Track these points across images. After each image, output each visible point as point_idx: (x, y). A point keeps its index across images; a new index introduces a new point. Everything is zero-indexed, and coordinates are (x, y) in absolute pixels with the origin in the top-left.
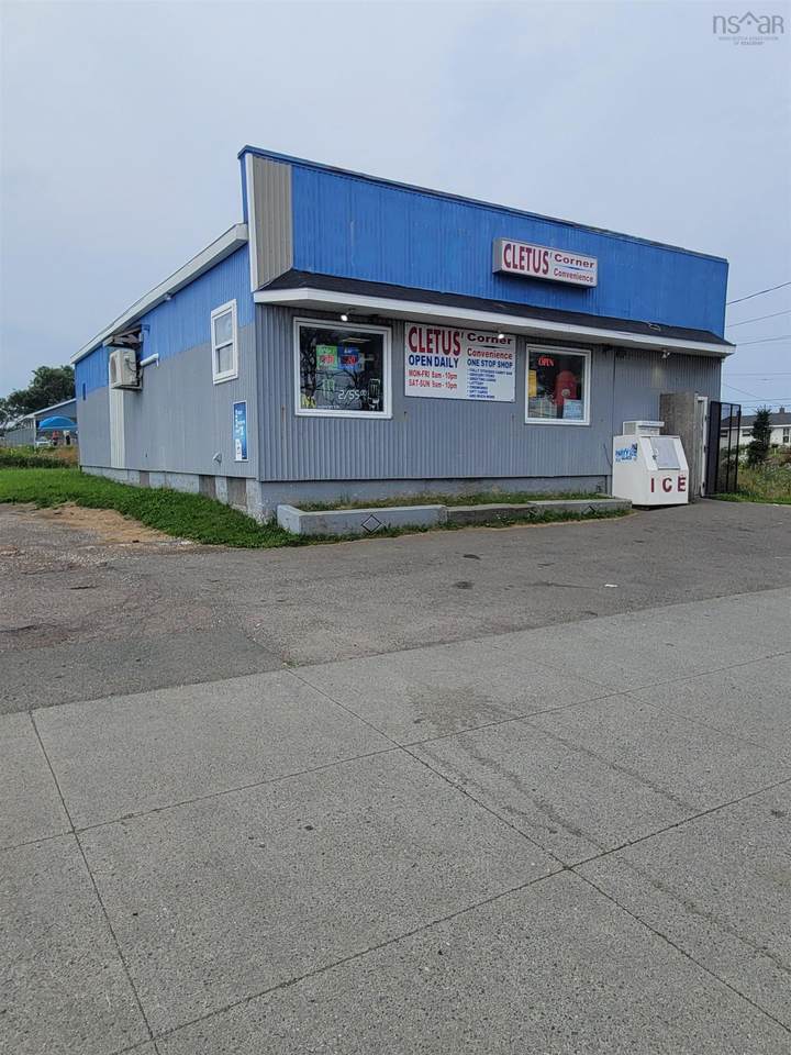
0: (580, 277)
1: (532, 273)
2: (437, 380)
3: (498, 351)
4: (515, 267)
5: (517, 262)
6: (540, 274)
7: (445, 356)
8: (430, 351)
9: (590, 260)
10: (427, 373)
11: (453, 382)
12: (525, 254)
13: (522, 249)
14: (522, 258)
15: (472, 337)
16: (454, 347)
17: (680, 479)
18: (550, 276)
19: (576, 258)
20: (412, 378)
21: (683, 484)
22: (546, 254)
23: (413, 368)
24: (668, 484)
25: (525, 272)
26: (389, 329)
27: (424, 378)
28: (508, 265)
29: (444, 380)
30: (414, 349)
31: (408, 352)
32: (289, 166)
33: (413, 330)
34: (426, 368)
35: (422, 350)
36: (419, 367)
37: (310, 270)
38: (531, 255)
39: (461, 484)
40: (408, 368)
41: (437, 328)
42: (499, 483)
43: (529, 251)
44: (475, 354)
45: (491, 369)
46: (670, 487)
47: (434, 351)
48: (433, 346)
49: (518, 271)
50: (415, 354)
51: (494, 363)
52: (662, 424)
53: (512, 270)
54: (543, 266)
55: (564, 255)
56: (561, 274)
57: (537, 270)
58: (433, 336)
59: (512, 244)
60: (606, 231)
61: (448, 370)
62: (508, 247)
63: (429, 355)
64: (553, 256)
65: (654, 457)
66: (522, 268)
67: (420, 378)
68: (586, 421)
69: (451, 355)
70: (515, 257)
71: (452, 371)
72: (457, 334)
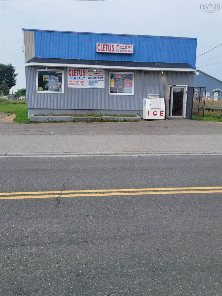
0: (127, 51)
1: (108, 51)
2: (78, 83)
3: (98, 74)
4: (102, 50)
5: (102, 49)
6: (111, 52)
7: (80, 77)
8: (75, 75)
9: (131, 46)
10: (74, 81)
11: (83, 83)
12: (105, 46)
13: (104, 45)
14: (104, 48)
15: (89, 71)
16: (83, 74)
17: (160, 112)
18: (115, 52)
19: (125, 45)
20: (70, 83)
21: (163, 113)
22: (113, 45)
23: (70, 80)
24: (155, 113)
25: (105, 52)
26: (63, 70)
27: (74, 83)
28: (99, 50)
29: (80, 83)
30: (70, 75)
31: (68, 76)
32: (33, 32)
33: (70, 70)
34: (74, 80)
35: (73, 75)
36: (72, 80)
37: (40, 57)
38: (108, 47)
39: (87, 111)
40: (68, 80)
41: (77, 69)
42: (100, 111)
43: (107, 45)
44: (90, 75)
45: (96, 79)
46: (156, 114)
47: (77, 75)
48: (76, 74)
49: (103, 51)
50: (70, 77)
51: (97, 78)
52: (159, 95)
53: (100, 51)
54: (112, 49)
55: (120, 45)
56: (119, 51)
57: (110, 51)
58: (76, 71)
59: (100, 44)
60: (140, 35)
61: (81, 80)
62: (99, 45)
63: (75, 76)
64: (116, 46)
65: (150, 105)
66: (104, 50)
67: (72, 83)
68: (133, 94)
69: (82, 76)
70: (101, 47)
71: (83, 81)
72: (84, 70)
